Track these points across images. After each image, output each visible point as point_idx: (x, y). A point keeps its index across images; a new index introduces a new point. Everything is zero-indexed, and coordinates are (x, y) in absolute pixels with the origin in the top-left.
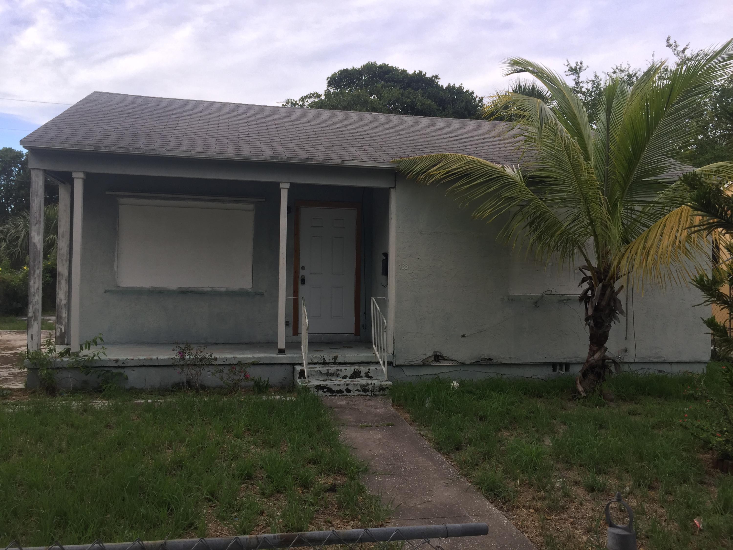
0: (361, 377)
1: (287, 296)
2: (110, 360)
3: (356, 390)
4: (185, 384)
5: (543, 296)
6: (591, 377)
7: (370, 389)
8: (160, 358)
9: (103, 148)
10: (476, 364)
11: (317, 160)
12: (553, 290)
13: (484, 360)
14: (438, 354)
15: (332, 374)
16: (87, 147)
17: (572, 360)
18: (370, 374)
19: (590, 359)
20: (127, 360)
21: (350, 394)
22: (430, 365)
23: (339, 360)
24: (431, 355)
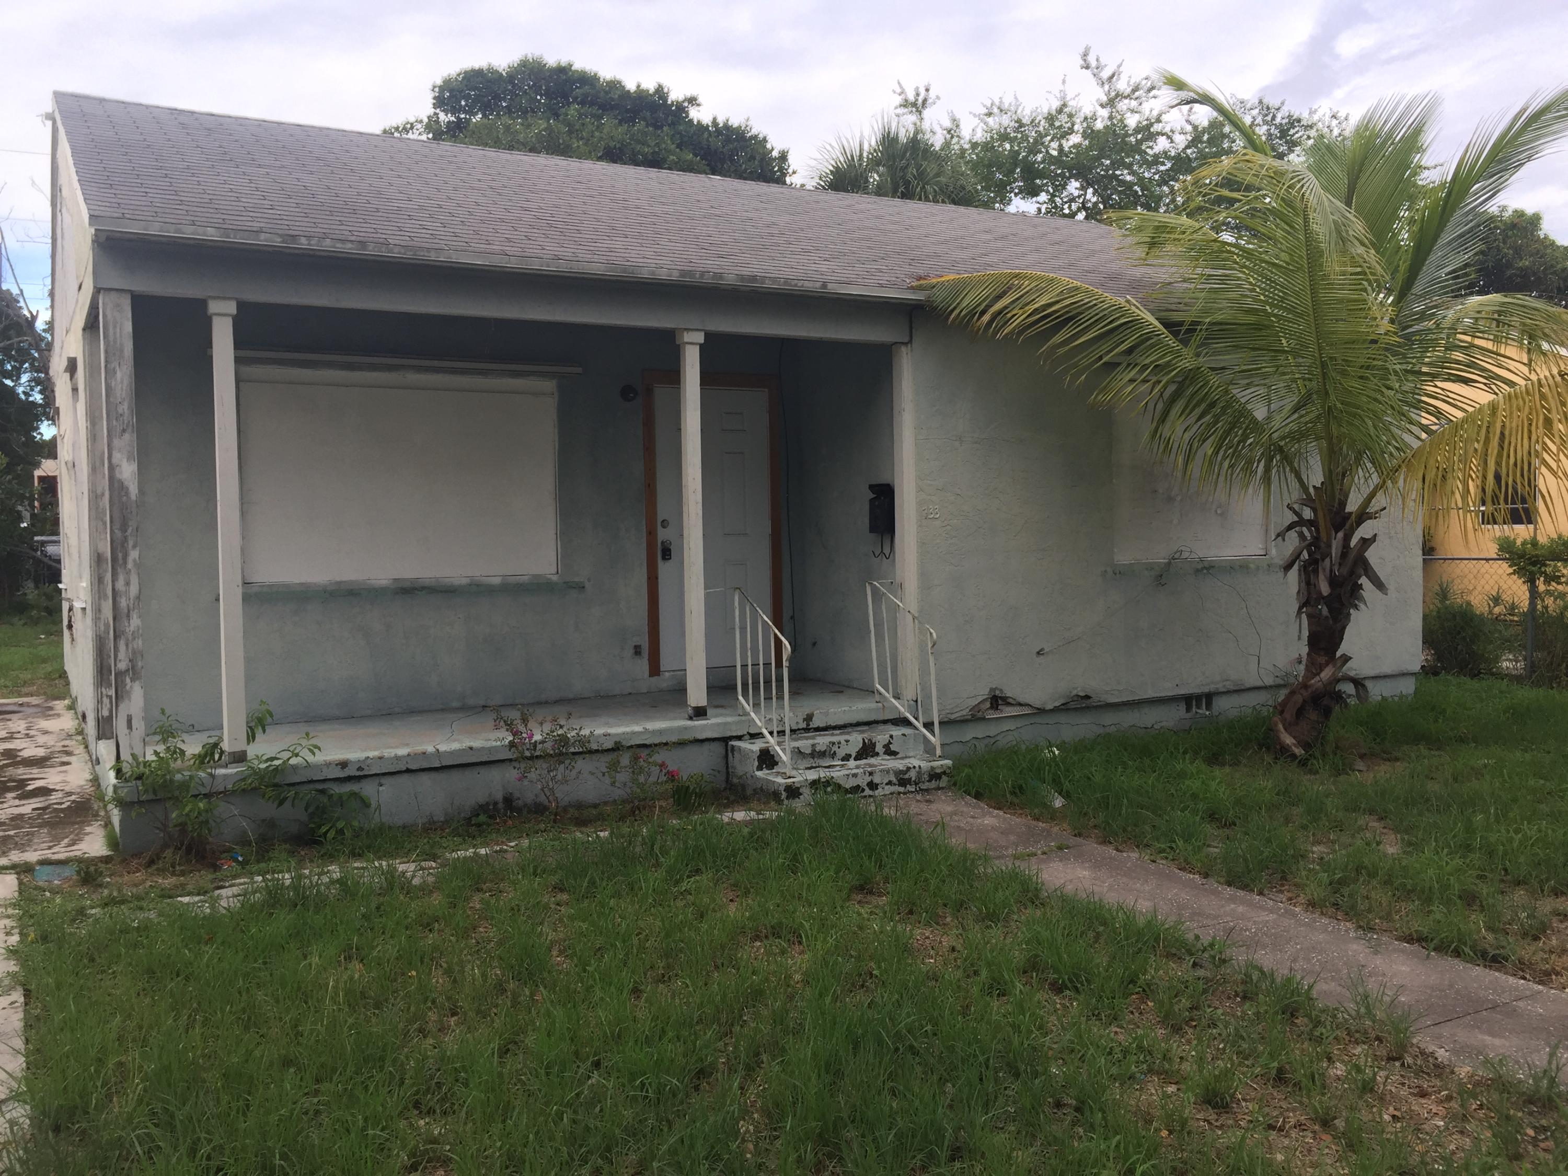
0: (877, 754)
1: (706, 588)
2: (328, 764)
3: (887, 784)
4: (501, 806)
5: (1169, 563)
6: (1313, 715)
7: (913, 779)
8: (443, 748)
9: (303, 240)
10: (1062, 709)
11: (774, 280)
12: (1183, 548)
13: (1075, 699)
14: (997, 693)
15: (822, 754)
16: (263, 236)
17: (1218, 686)
18: (893, 748)
19: (1313, 681)
20: (369, 761)
21: (877, 792)
22: (984, 719)
23: (816, 723)
24: (985, 697)
